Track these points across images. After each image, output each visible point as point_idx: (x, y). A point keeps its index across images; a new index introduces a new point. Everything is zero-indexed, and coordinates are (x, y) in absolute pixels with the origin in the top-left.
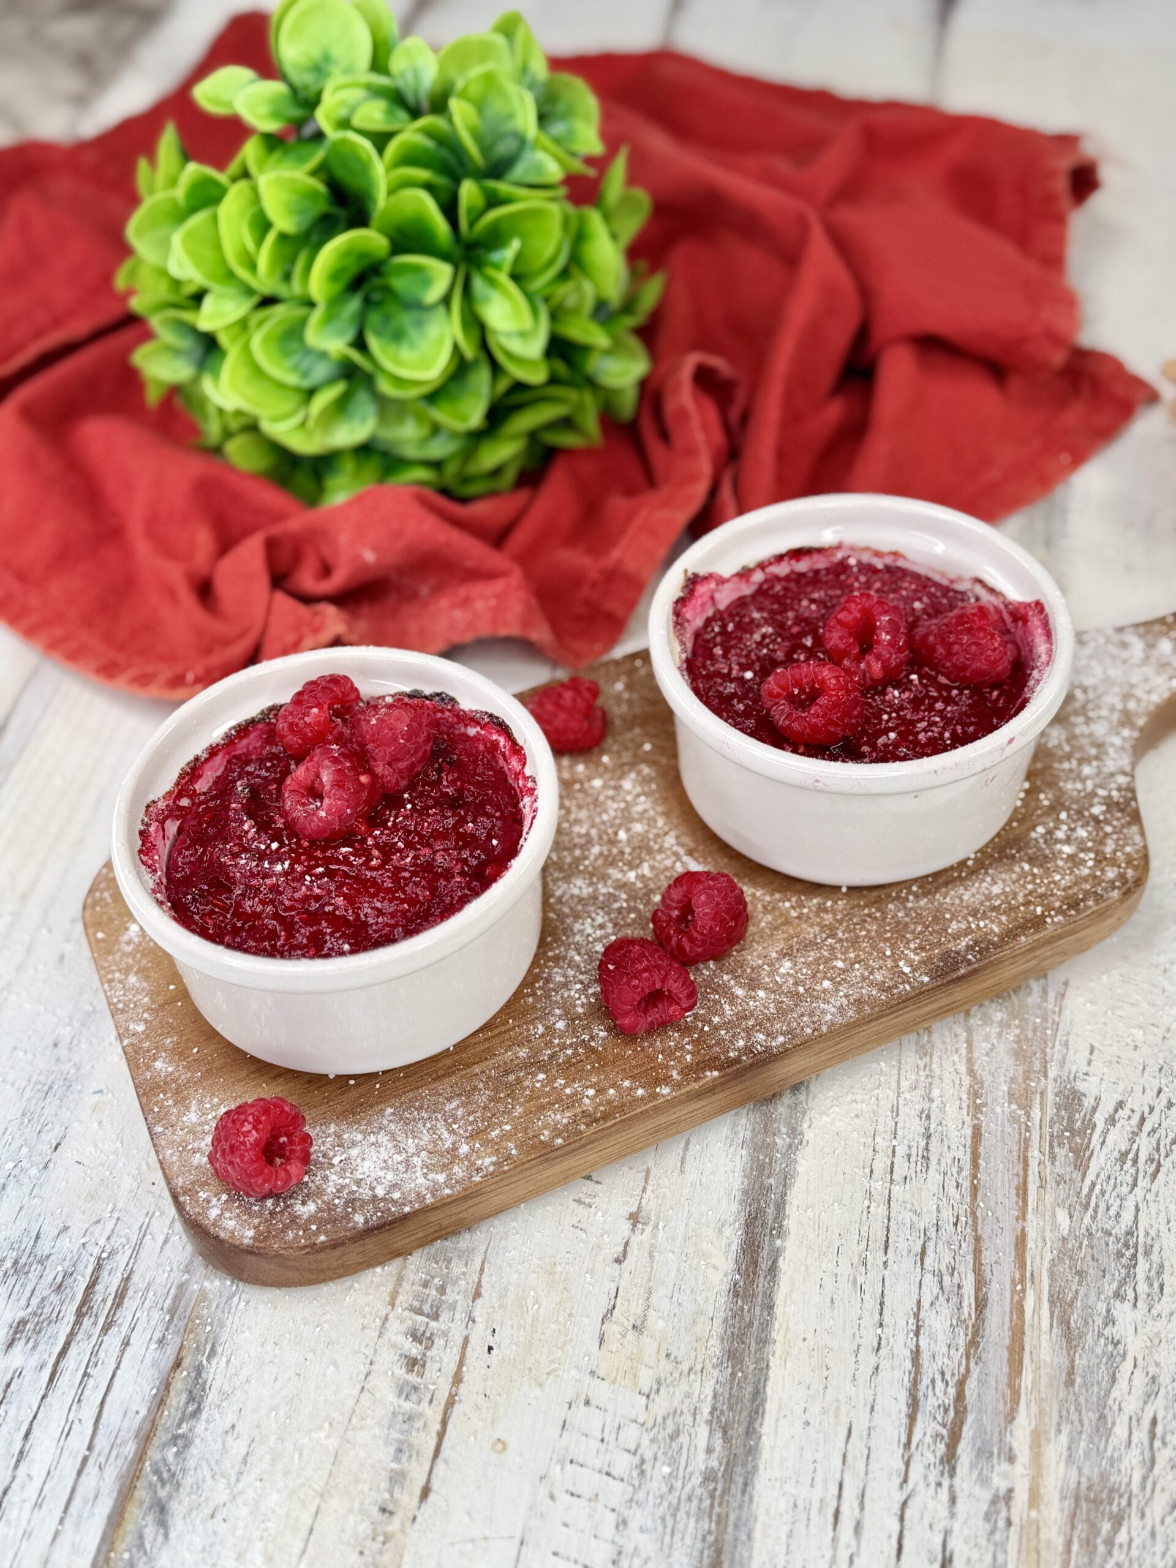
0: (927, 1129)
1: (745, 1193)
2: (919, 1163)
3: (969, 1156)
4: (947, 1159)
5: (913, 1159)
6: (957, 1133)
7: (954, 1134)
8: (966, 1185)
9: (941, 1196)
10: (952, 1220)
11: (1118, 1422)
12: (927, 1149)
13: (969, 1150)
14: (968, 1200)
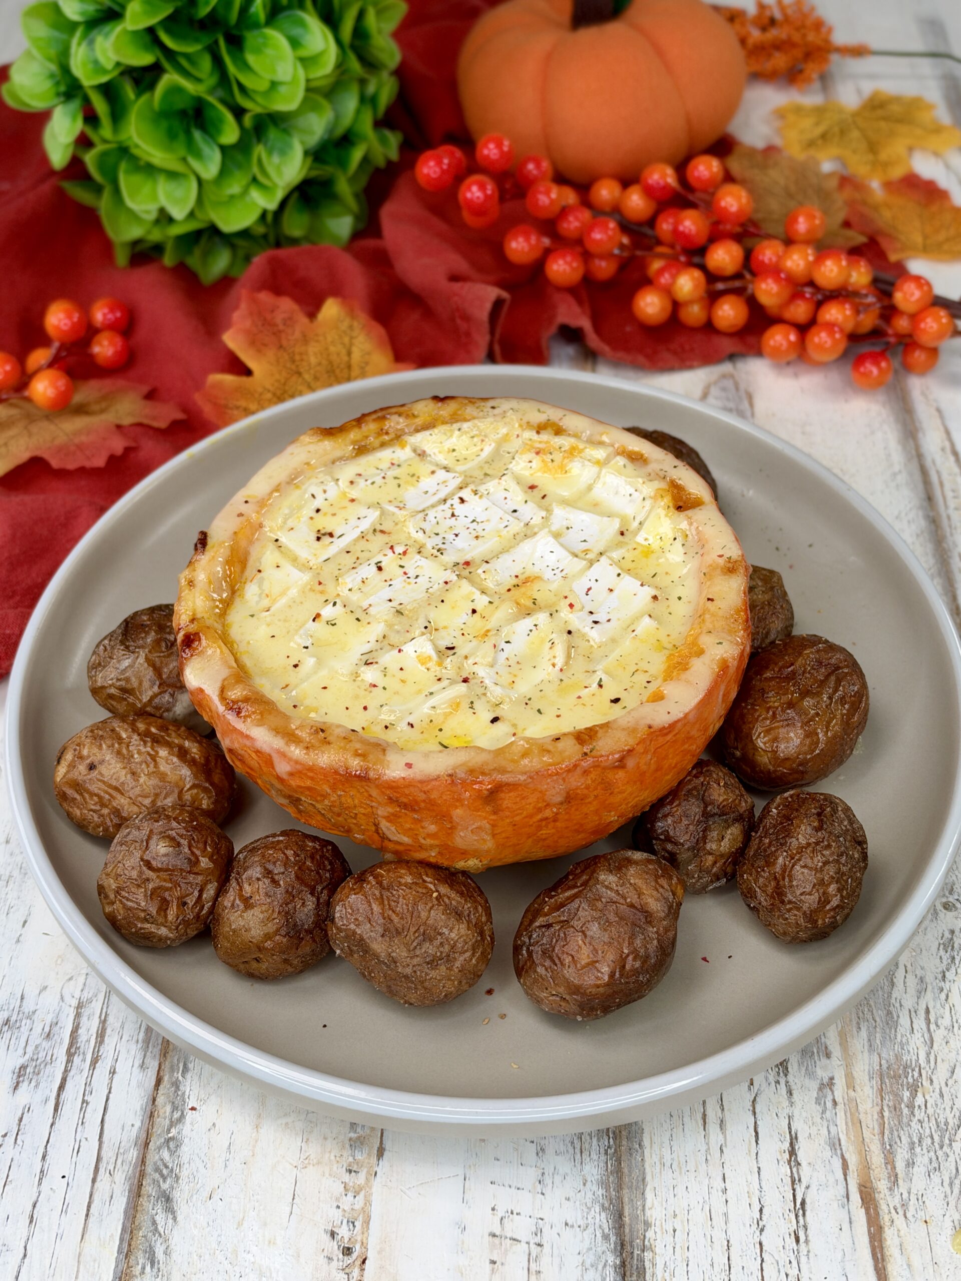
11: (901, 1015)
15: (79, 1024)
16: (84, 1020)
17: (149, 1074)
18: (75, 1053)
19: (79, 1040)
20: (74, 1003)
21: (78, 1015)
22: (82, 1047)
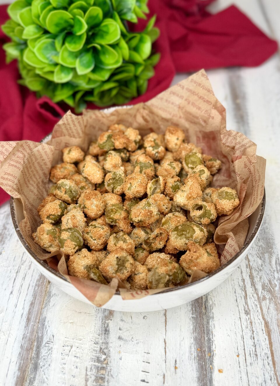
0: (254, 343)
1: (199, 378)
2: (254, 357)
3: (270, 351)
4: (263, 354)
5: (252, 355)
6: (264, 343)
7: (263, 344)
8: (271, 363)
9: (264, 369)
10: (269, 378)
12: (256, 351)
13: (269, 349)
14: (273, 369)
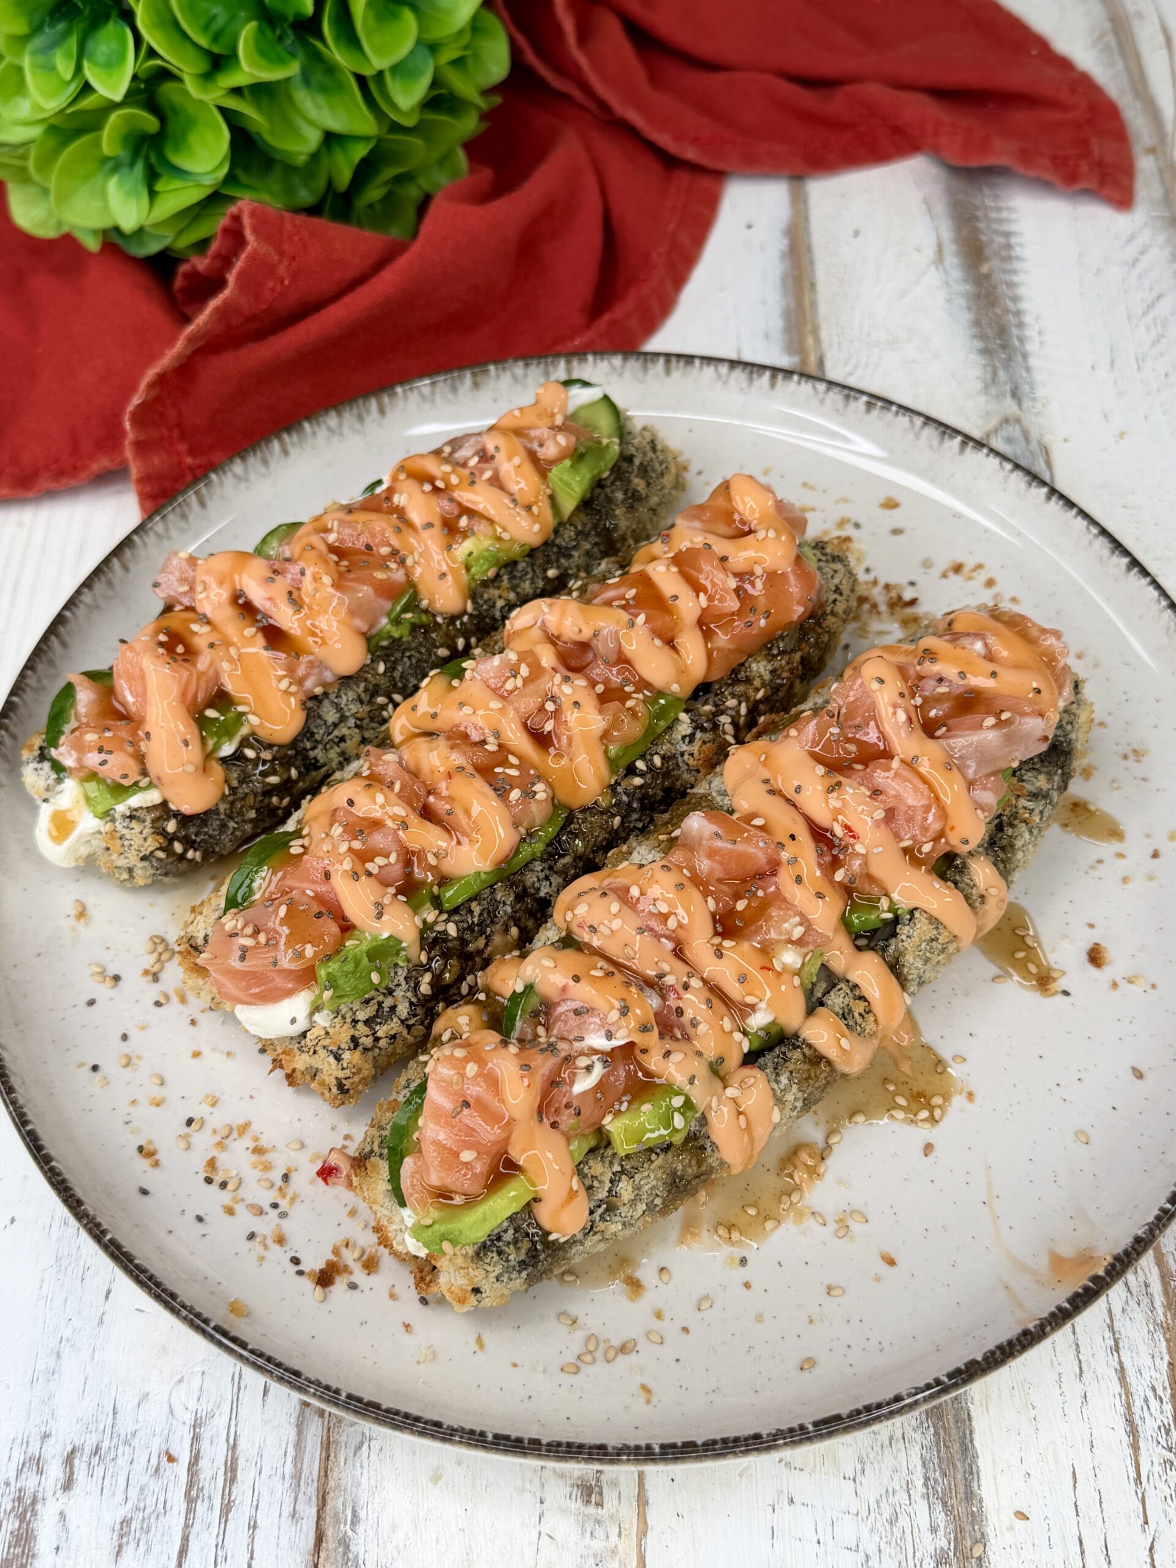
15: (199, 1452)
16: (205, 1446)
17: (305, 1527)
18: (198, 1497)
19: (202, 1477)
20: (189, 1418)
21: (196, 1438)
22: (206, 1487)
